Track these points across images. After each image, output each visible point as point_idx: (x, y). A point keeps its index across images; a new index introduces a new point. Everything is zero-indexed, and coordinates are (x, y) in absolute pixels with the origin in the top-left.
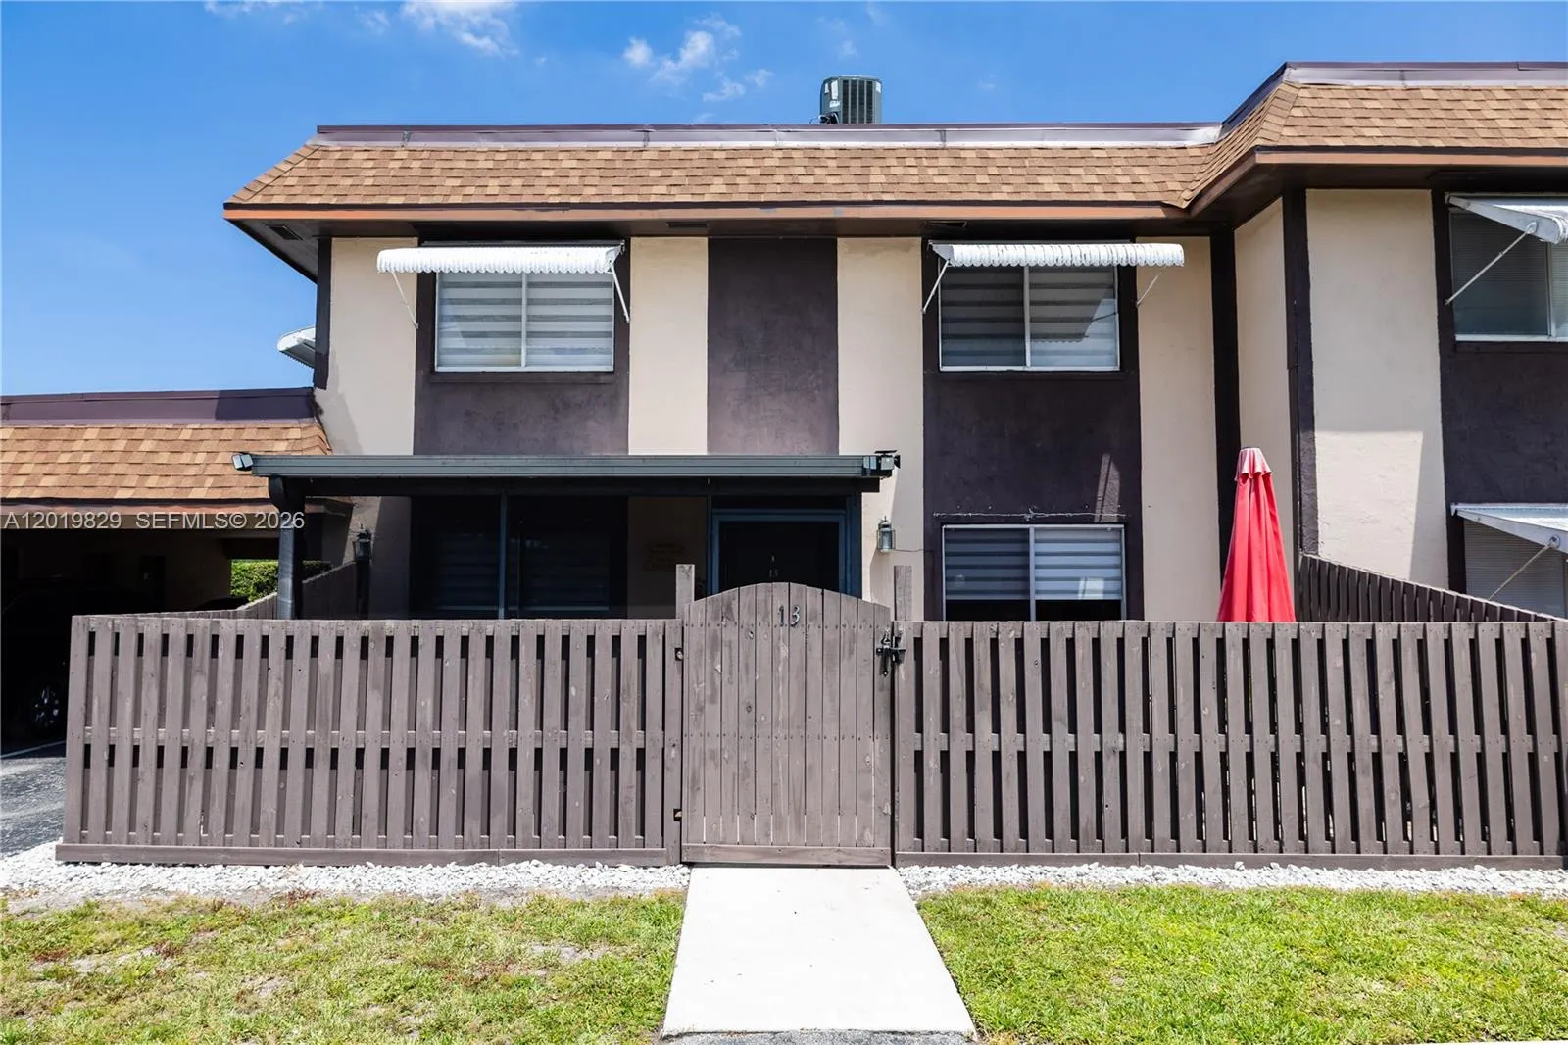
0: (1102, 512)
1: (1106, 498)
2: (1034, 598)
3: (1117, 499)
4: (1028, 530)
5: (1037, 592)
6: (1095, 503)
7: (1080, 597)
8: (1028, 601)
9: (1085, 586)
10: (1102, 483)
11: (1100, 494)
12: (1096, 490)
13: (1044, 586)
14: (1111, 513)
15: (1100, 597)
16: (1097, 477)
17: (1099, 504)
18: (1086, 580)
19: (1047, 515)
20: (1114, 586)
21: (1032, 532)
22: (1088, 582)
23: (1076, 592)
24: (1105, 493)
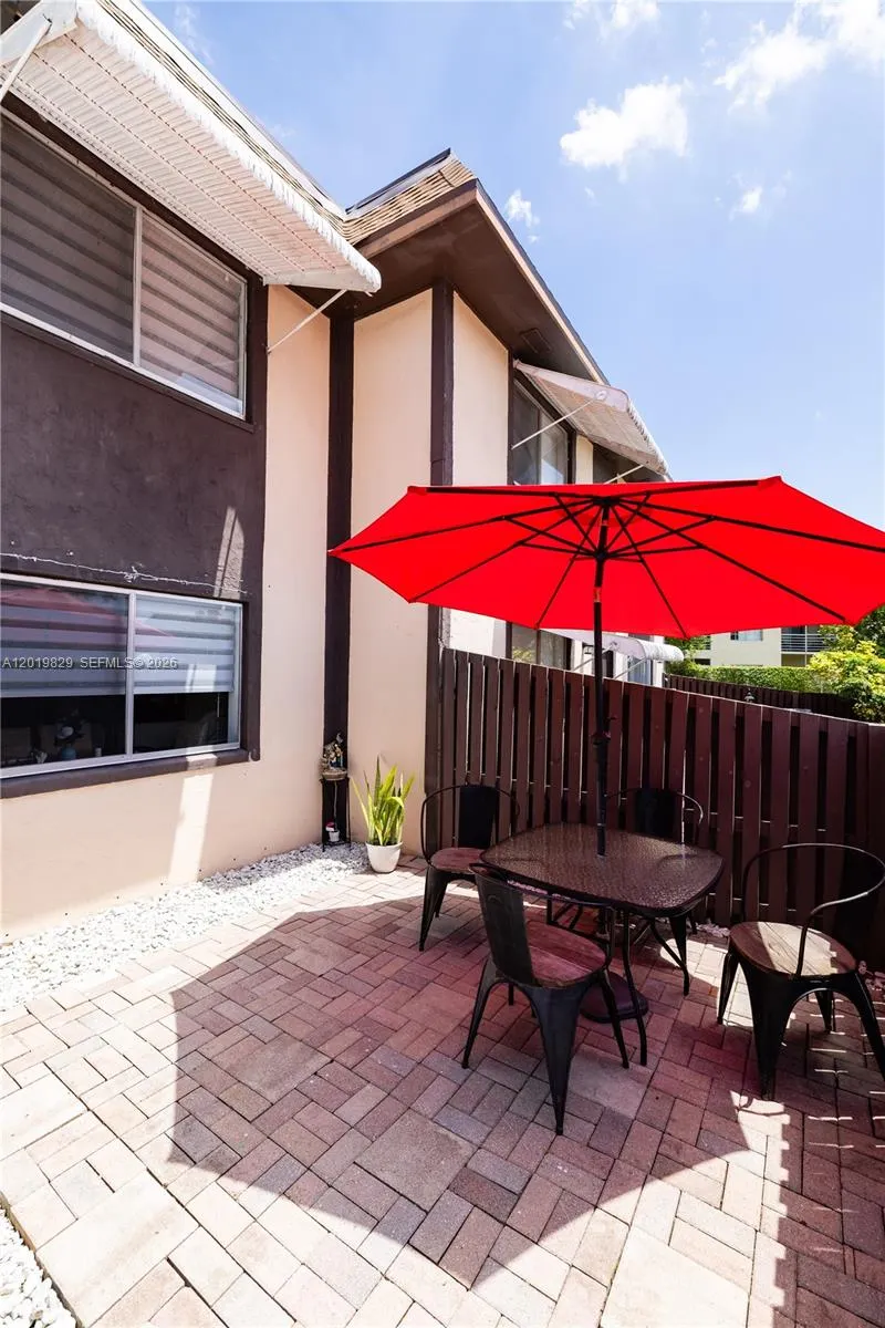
0: (222, 585)
1: (228, 568)
2: (132, 692)
3: (239, 573)
4: (127, 597)
5: (137, 684)
6: (215, 573)
7: (187, 689)
8: (123, 698)
9: (194, 674)
10: (224, 550)
11: (221, 562)
12: (218, 557)
13: (142, 675)
14: (232, 588)
15: (210, 689)
16: (219, 540)
17: (219, 574)
18: (195, 669)
19: (157, 579)
20: (225, 675)
21: (133, 601)
22: (197, 671)
23: (183, 683)
24: (226, 563)
